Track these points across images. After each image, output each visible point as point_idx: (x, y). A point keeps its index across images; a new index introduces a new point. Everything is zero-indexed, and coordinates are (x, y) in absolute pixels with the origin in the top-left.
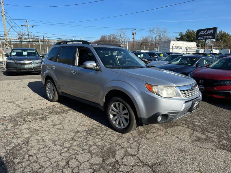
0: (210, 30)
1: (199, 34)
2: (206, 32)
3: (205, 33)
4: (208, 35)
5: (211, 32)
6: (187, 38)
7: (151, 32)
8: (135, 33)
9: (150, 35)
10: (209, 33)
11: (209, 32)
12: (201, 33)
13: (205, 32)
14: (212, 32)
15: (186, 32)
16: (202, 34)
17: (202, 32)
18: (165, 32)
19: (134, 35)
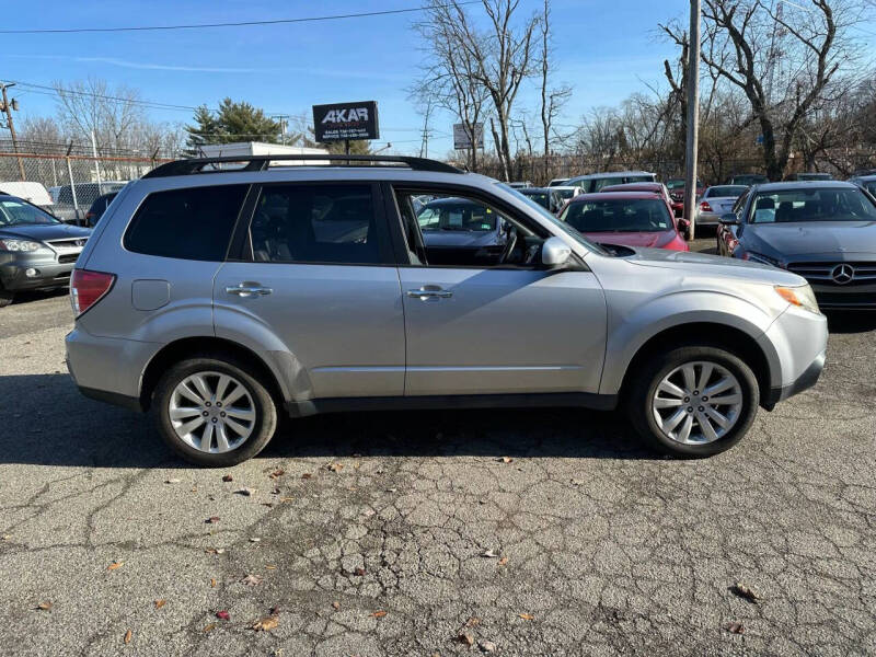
0: (358, 110)
1: (324, 121)
2: (346, 116)
3: (344, 120)
4: (353, 125)
5: (360, 115)
6: (229, 130)
7: (70, 102)
8: (13, 102)
9: (68, 115)
10: (357, 119)
11: (353, 115)
12: (329, 118)
13: (340, 115)
14: (363, 118)
15: (219, 110)
16: (333, 120)
17: (333, 113)
18: (131, 102)
19: (11, 108)
